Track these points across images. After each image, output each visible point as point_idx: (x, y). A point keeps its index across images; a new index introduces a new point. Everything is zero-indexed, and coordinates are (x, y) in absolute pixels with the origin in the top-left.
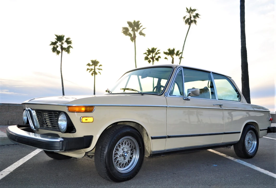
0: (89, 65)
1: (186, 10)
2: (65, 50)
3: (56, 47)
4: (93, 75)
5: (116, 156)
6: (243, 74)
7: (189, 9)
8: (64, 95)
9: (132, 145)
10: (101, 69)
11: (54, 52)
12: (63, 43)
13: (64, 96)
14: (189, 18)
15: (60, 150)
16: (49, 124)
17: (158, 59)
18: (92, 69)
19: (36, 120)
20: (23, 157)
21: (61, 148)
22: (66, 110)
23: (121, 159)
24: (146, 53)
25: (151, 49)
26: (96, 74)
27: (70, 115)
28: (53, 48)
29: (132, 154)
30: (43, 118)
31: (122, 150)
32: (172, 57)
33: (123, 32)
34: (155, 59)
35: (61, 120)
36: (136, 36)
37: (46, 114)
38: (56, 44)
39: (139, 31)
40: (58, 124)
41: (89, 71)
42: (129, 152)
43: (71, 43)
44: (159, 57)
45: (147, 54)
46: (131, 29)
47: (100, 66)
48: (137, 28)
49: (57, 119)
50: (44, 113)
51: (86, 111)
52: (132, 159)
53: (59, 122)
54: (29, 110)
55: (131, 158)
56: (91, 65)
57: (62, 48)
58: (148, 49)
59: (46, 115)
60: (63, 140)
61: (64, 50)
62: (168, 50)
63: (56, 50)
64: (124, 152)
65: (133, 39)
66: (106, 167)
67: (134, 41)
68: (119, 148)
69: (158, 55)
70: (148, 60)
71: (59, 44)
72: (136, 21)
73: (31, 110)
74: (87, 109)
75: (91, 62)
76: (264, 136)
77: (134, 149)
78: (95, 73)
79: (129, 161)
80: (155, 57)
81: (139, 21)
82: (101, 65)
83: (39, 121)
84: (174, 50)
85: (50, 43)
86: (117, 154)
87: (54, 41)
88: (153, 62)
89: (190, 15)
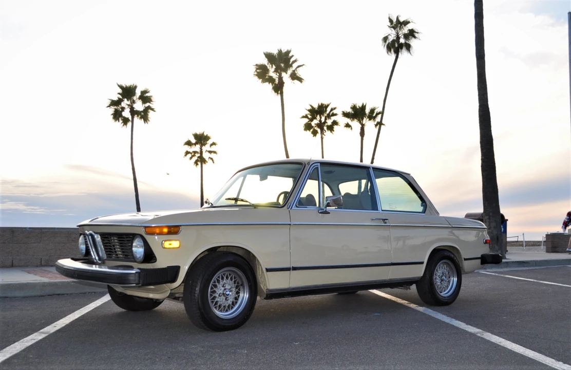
0: (189, 143)
1: (389, 24)
2: (138, 116)
3: (120, 110)
4: (197, 164)
5: (214, 295)
6: (483, 158)
7: (395, 20)
8: (140, 211)
9: (238, 280)
10: (215, 152)
11: (117, 121)
12: (134, 102)
13: (140, 213)
14: (395, 38)
15: (137, 284)
16: (120, 253)
17: (333, 128)
18: (195, 152)
19: (101, 248)
20: (79, 309)
21: (137, 282)
22: (142, 232)
23: (221, 300)
24: (306, 117)
25: (316, 106)
26: (205, 163)
27: (149, 238)
28: (115, 111)
29: (238, 293)
30: (111, 245)
31: (223, 287)
32: (360, 123)
33: (257, 75)
34: (325, 128)
35: (136, 247)
36: (284, 83)
37: (115, 238)
38: (120, 104)
39: (290, 72)
40: (132, 251)
41: (189, 156)
42: (234, 289)
43: (152, 101)
44: (335, 123)
45: (310, 117)
46: (274, 67)
47: (211, 145)
48: (285, 65)
49: (130, 244)
50: (112, 238)
51: (169, 233)
52: (238, 300)
53: (134, 249)
54: (91, 235)
55: (236, 299)
56: (193, 144)
57: (133, 112)
58: (311, 106)
59: (115, 240)
60: (139, 271)
61: (136, 116)
62: (351, 108)
63: (121, 116)
64: (225, 289)
65: (279, 88)
66: (199, 309)
67: (279, 92)
68: (217, 284)
69: (333, 118)
70: (311, 130)
71: (125, 103)
72: (284, 50)
73: (93, 234)
74: (170, 230)
75: (193, 137)
77: (241, 285)
78: (202, 160)
79: (233, 302)
80: (326, 124)
81: (289, 49)
82: (214, 144)
83: (105, 249)
84: (363, 107)
85: (109, 102)
86: (214, 292)
87: (115, 98)
88: (322, 133)
89: (398, 33)
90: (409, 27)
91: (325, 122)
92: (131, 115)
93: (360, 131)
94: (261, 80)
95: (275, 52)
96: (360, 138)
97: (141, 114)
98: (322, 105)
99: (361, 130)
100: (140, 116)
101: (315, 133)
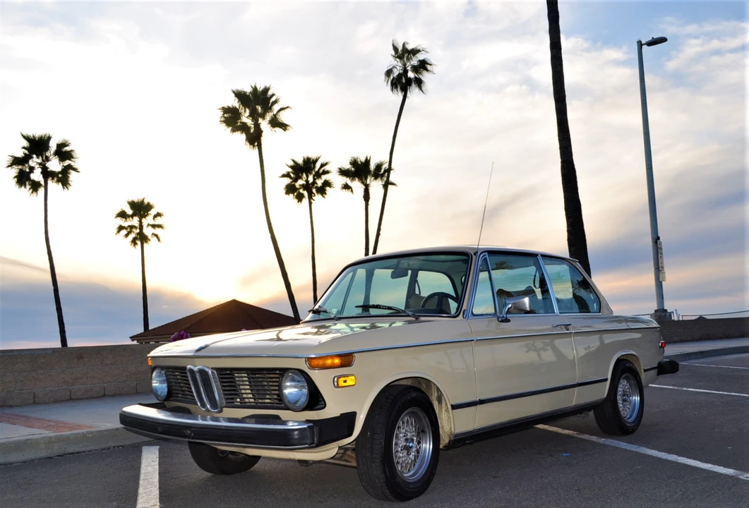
0: (122, 215)
1: (393, 53)
2: (53, 179)
3: (27, 170)
4: (135, 244)
7: (400, 49)
10: (160, 226)
11: (23, 187)
12: (47, 159)
14: (401, 72)
16: (250, 396)
17: (325, 190)
18: (132, 227)
23: (403, 455)
24: (287, 175)
25: (300, 161)
26: (146, 242)
27: (313, 373)
28: (19, 173)
29: (419, 443)
31: (404, 436)
32: (363, 183)
33: (224, 122)
34: (314, 191)
36: (262, 131)
37: (243, 375)
38: (28, 162)
39: (269, 116)
40: (281, 394)
41: (124, 232)
42: (415, 438)
43: (73, 158)
44: (327, 183)
45: (292, 175)
46: (248, 111)
47: (155, 216)
48: (261, 108)
50: (237, 375)
51: (342, 366)
52: (420, 453)
53: (285, 391)
55: (418, 451)
56: (129, 216)
57: (47, 174)
58: (293, 161)
59: (242, 378)
61: (50, 178)
62: (351, 163)
63: (29, 179)
64: (407, 440)
65: (255, 138)
67: (256, 144)
69: (324, 177)
70: (295, 194)
71: (35, 161)
72: (260, 87)
74: (342, 360)
75: (128, 206)
76: (652, 384)
77: (423, 432)
78: (142, 238)
79: (415, 457)
80: (315, 186)
81: (268, 86)
82: (158, 215)
84: (367, 162)
85: (9, 160)
87: (19, 155)
88: (310, 197)
89: (405, 65)
90: (421, 56)
91: (314, 183)
92: (43, 177)
93: (363, 193)
94: (230, 128)
95: (248, 90)
96: (363, 203)
97: (58, 177)
98: (308, 159)
99: (365, 192)
100: (56, 179)
101: (300, 198)
